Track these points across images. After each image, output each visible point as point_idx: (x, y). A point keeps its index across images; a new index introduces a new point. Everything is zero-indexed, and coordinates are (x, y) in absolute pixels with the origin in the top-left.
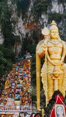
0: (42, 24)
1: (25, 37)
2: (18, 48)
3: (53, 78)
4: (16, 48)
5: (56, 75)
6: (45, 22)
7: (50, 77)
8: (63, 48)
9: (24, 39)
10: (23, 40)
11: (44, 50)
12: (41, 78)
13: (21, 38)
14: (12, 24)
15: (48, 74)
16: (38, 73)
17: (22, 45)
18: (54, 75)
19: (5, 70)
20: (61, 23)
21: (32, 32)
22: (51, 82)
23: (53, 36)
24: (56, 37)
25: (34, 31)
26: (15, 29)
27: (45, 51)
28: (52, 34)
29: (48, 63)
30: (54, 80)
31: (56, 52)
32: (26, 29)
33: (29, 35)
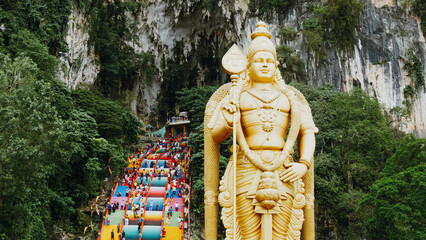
0: (229, 16)
1: (170, 55)
2: (146, 97)
3: (259, 209)
4: (140, 94)
5: (266, 202)
6: (240, 11)
7: (247, 206)
8: (290, 112)
9: (170, 61)
10: (163, 66)
11: (230, 118)
12: (219, 208)
13: (158, 60)
14: (128, 14)
15: (243, 197)
16: (209, 194)
17: (163, 86)
18: (259, 200)
19: (101, 175)
20: (293, 17)
21: (197, 38)
22: (251, 222)
23: (261, 75)
24: (268, 75)
25: (202, 36)
26: (136, 30)
27: (231, 125)
28: (257, 66)
29: (243, 160)
30: (260, 215)
31: (268, 125)
32: (174, 27)
33: (187, 49)
